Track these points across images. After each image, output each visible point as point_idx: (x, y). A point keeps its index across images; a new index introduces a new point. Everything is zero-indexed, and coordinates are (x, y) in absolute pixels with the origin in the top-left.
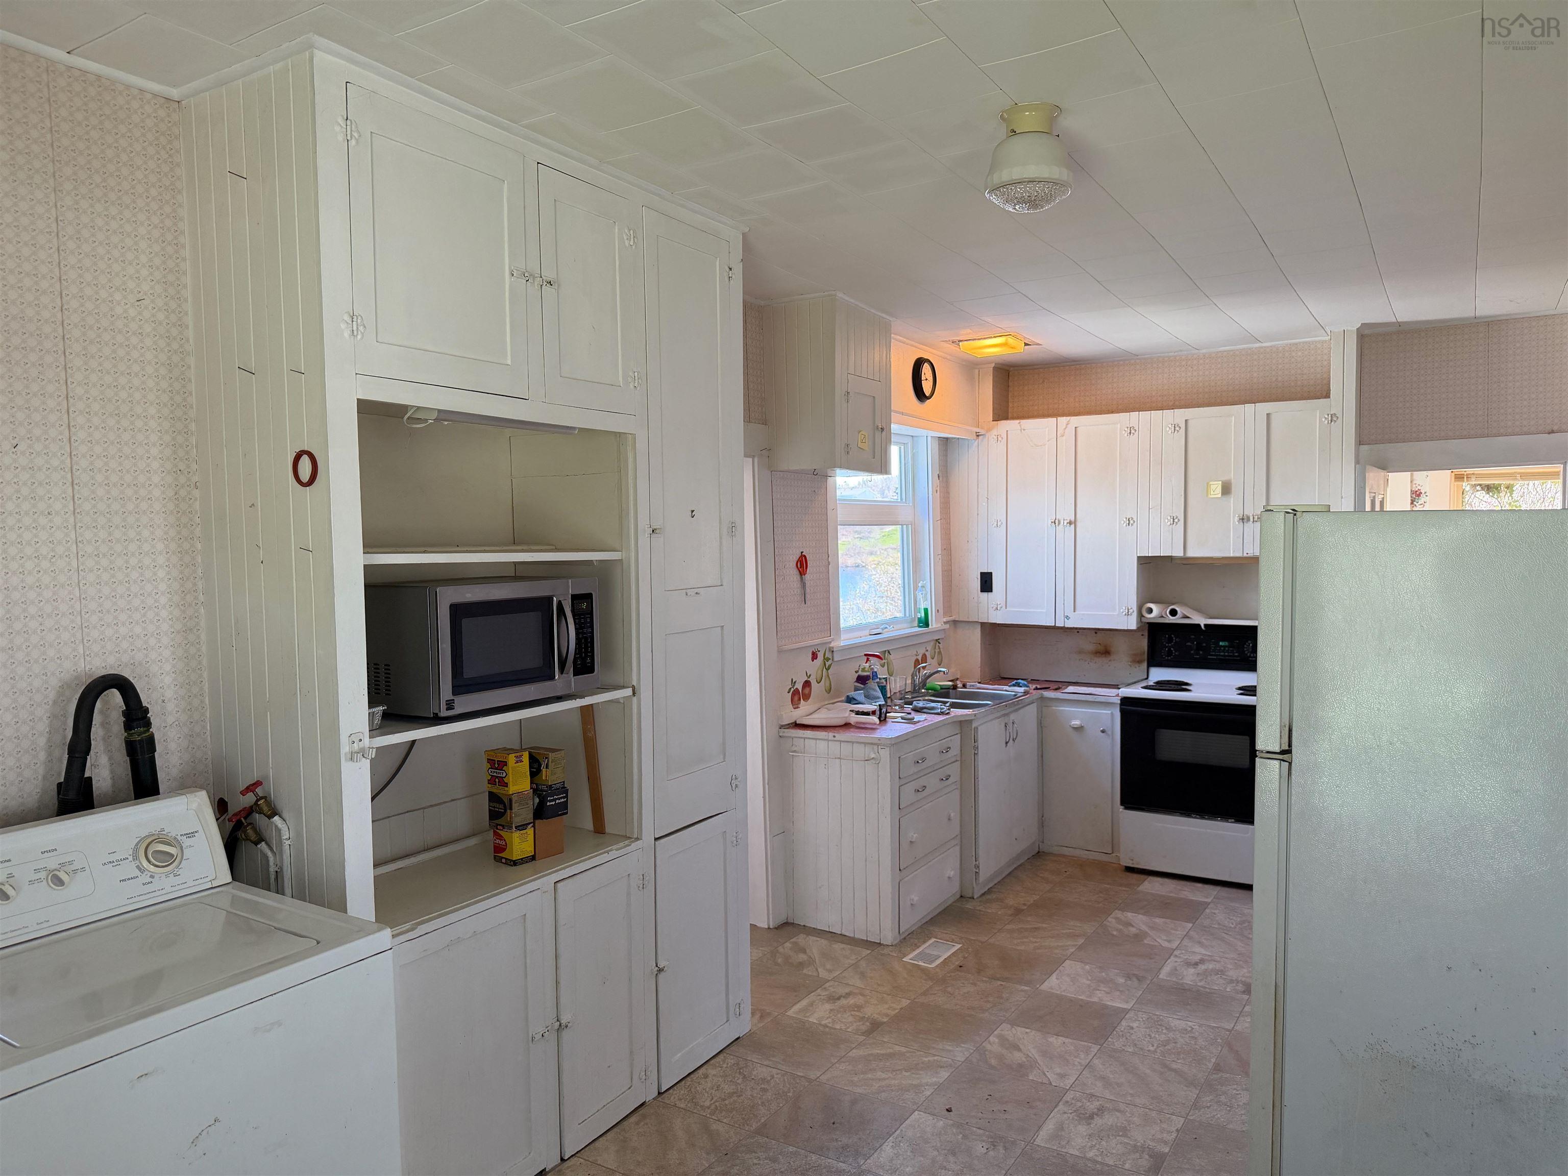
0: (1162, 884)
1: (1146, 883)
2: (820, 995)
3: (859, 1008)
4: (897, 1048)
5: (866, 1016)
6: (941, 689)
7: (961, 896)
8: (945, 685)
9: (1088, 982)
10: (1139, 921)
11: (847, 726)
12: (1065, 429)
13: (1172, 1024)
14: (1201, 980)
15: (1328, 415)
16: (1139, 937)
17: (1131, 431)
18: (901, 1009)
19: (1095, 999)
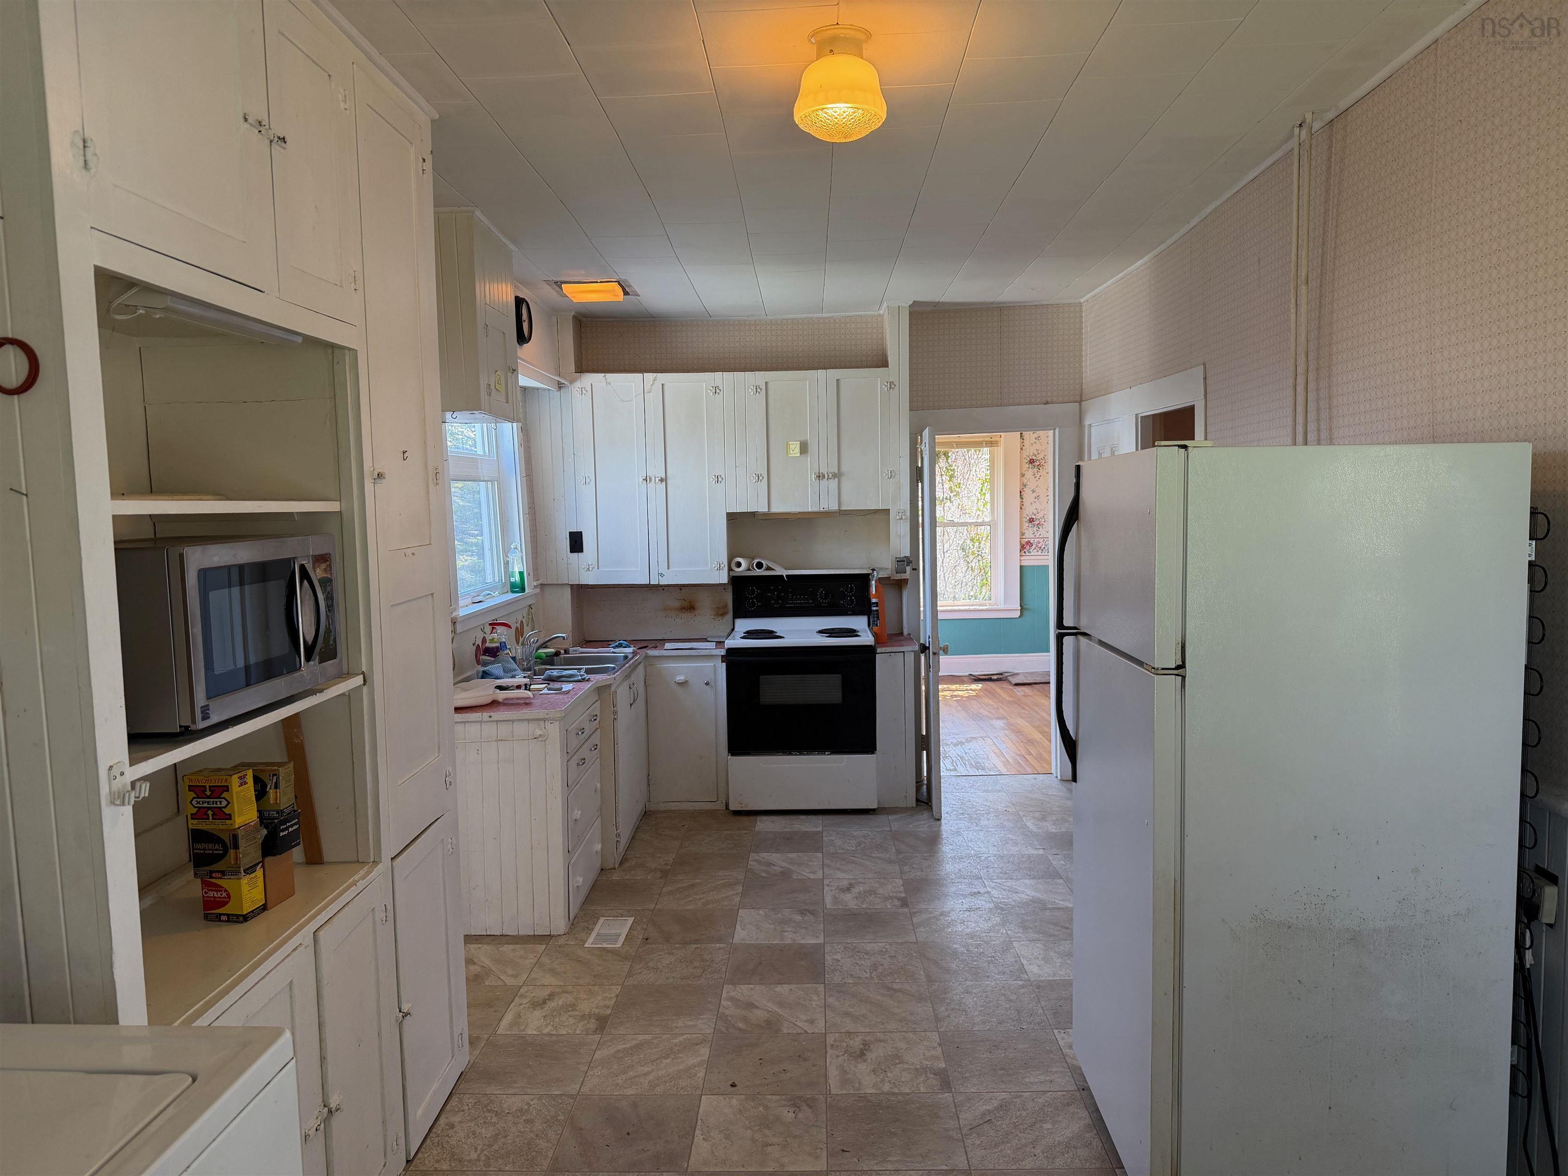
0: (772, 822)
1: (758, 823)
2: (521, 1004)
3: (573, 1006)
4: (641, 1038)
5: (586, 1013)
6: (546, 656)
7: (602, 869)
8: (549, 652)
9: (772, 926)
10: (778, 860)
11: (494, 704)
12: (652, 385)
13: (868, 949)
14: (862, 903)
15: (887, 382)
16: (785, 874)
17: (716, 389)
18: (617, 996)
19: (788, 941)
